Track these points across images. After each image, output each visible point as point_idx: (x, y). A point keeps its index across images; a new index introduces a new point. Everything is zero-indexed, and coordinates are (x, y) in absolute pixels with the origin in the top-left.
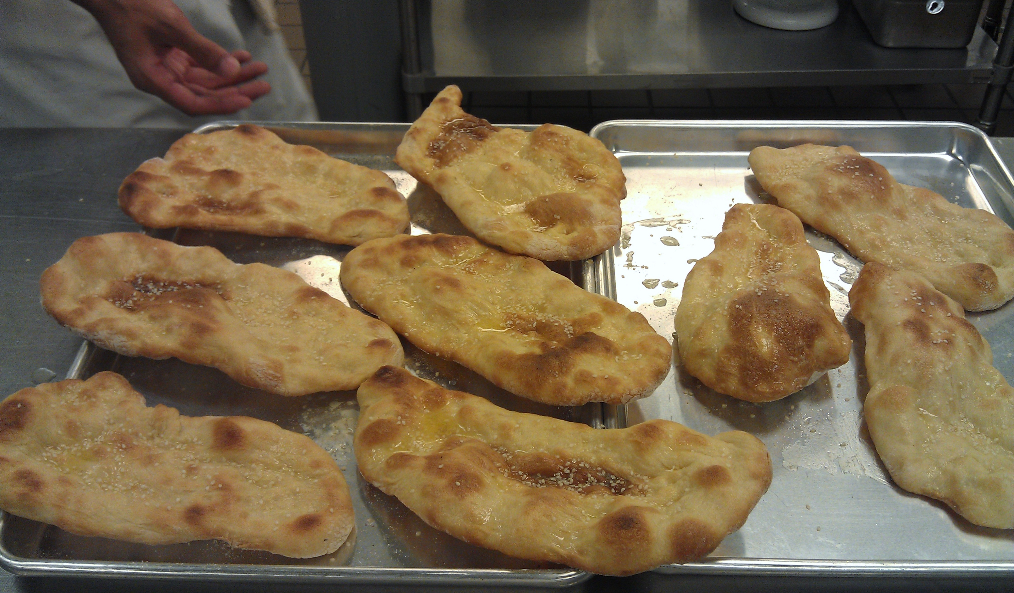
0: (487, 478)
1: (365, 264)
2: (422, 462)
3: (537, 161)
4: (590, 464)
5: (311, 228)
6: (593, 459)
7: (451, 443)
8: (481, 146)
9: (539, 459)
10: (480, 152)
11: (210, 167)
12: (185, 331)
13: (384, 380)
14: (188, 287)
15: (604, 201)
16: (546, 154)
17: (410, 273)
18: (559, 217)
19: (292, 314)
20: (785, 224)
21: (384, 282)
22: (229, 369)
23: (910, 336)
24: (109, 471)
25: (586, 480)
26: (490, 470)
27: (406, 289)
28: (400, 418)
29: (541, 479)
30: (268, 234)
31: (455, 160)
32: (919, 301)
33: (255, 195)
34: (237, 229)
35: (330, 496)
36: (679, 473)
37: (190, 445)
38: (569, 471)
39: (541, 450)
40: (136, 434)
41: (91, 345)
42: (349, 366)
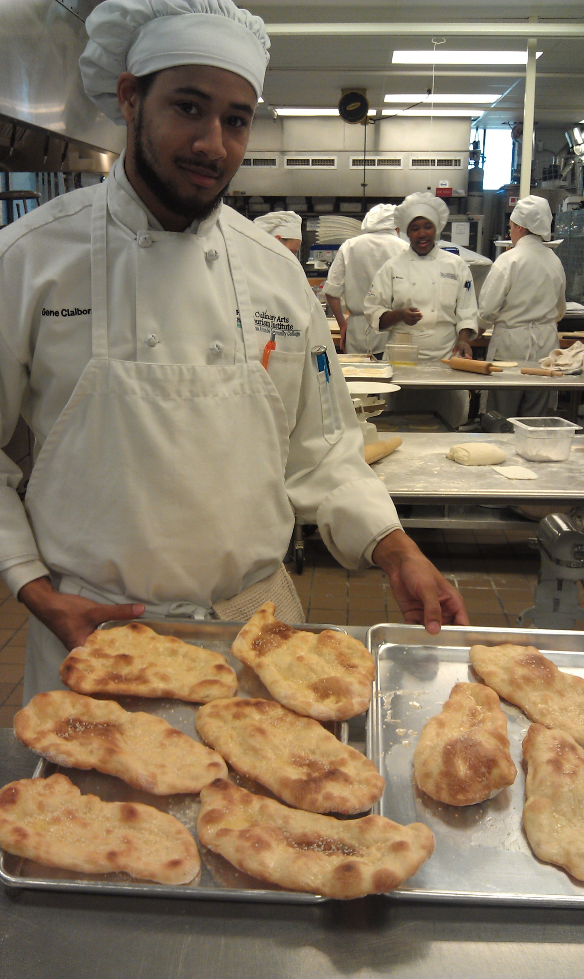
0: (274, 844)
1: (211, 715)
2: (237, 833)
3: (320, 654)
4: (334, 840)
5: (177, 692)
6: (336, 837)
7: (254, 824)
8: (285, 643)
9: (305, 835)
10: (285, 647)
11: (113, 652)
12: (101, 752)
13: (218, 786)
14: (100, 726)
15: (361, 683)
16: (326, 650)
17: (238, 723)
18: (331, 692)
19: (162, 745)
20: (487, 697)
21: (221, 727)
22: (126, 778)
23: (550, 768)
24: (63, 830)
25: (330, 848)
26: (276, 840)
27: (234, 733)
28: (225, 809)
29: (305, 847)
30: (151, 696)
31: (269, 653)
32: (559, 748)
33: (143, 670)
34: (132, 693)
35: (187, 850)
36: (383, 845)
37: (108, 819)
38: (321, 844)
39: (306, 830)
40: (77, 811)
41: (45, 760)
42: (195, 778)
